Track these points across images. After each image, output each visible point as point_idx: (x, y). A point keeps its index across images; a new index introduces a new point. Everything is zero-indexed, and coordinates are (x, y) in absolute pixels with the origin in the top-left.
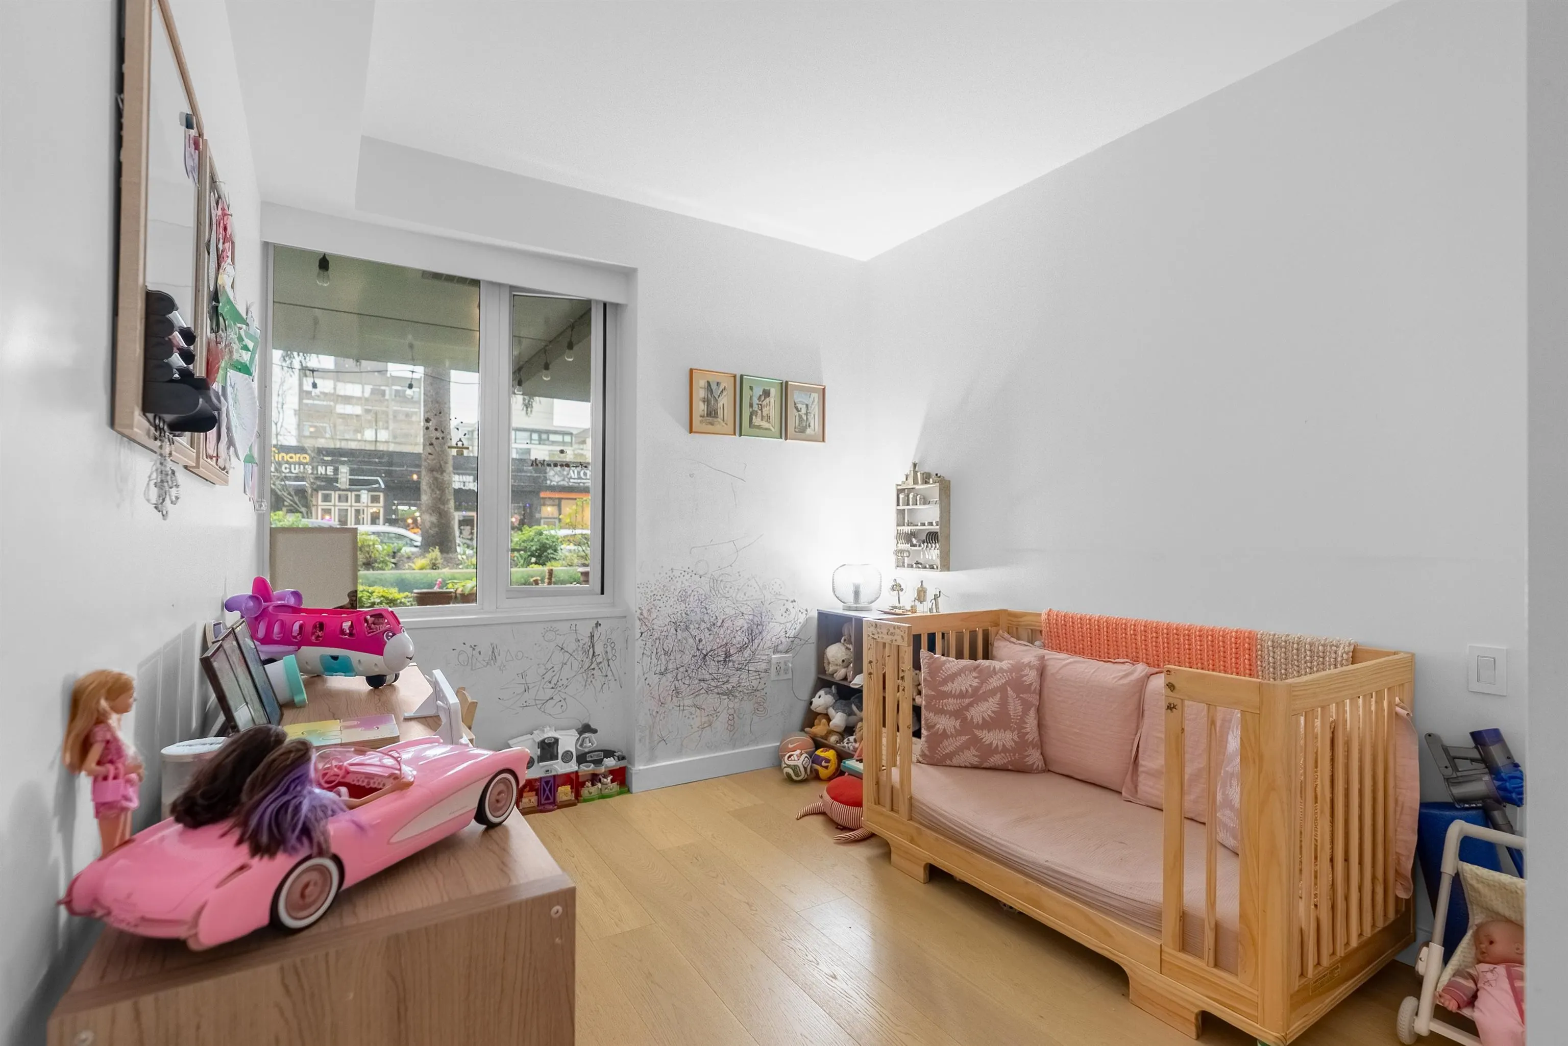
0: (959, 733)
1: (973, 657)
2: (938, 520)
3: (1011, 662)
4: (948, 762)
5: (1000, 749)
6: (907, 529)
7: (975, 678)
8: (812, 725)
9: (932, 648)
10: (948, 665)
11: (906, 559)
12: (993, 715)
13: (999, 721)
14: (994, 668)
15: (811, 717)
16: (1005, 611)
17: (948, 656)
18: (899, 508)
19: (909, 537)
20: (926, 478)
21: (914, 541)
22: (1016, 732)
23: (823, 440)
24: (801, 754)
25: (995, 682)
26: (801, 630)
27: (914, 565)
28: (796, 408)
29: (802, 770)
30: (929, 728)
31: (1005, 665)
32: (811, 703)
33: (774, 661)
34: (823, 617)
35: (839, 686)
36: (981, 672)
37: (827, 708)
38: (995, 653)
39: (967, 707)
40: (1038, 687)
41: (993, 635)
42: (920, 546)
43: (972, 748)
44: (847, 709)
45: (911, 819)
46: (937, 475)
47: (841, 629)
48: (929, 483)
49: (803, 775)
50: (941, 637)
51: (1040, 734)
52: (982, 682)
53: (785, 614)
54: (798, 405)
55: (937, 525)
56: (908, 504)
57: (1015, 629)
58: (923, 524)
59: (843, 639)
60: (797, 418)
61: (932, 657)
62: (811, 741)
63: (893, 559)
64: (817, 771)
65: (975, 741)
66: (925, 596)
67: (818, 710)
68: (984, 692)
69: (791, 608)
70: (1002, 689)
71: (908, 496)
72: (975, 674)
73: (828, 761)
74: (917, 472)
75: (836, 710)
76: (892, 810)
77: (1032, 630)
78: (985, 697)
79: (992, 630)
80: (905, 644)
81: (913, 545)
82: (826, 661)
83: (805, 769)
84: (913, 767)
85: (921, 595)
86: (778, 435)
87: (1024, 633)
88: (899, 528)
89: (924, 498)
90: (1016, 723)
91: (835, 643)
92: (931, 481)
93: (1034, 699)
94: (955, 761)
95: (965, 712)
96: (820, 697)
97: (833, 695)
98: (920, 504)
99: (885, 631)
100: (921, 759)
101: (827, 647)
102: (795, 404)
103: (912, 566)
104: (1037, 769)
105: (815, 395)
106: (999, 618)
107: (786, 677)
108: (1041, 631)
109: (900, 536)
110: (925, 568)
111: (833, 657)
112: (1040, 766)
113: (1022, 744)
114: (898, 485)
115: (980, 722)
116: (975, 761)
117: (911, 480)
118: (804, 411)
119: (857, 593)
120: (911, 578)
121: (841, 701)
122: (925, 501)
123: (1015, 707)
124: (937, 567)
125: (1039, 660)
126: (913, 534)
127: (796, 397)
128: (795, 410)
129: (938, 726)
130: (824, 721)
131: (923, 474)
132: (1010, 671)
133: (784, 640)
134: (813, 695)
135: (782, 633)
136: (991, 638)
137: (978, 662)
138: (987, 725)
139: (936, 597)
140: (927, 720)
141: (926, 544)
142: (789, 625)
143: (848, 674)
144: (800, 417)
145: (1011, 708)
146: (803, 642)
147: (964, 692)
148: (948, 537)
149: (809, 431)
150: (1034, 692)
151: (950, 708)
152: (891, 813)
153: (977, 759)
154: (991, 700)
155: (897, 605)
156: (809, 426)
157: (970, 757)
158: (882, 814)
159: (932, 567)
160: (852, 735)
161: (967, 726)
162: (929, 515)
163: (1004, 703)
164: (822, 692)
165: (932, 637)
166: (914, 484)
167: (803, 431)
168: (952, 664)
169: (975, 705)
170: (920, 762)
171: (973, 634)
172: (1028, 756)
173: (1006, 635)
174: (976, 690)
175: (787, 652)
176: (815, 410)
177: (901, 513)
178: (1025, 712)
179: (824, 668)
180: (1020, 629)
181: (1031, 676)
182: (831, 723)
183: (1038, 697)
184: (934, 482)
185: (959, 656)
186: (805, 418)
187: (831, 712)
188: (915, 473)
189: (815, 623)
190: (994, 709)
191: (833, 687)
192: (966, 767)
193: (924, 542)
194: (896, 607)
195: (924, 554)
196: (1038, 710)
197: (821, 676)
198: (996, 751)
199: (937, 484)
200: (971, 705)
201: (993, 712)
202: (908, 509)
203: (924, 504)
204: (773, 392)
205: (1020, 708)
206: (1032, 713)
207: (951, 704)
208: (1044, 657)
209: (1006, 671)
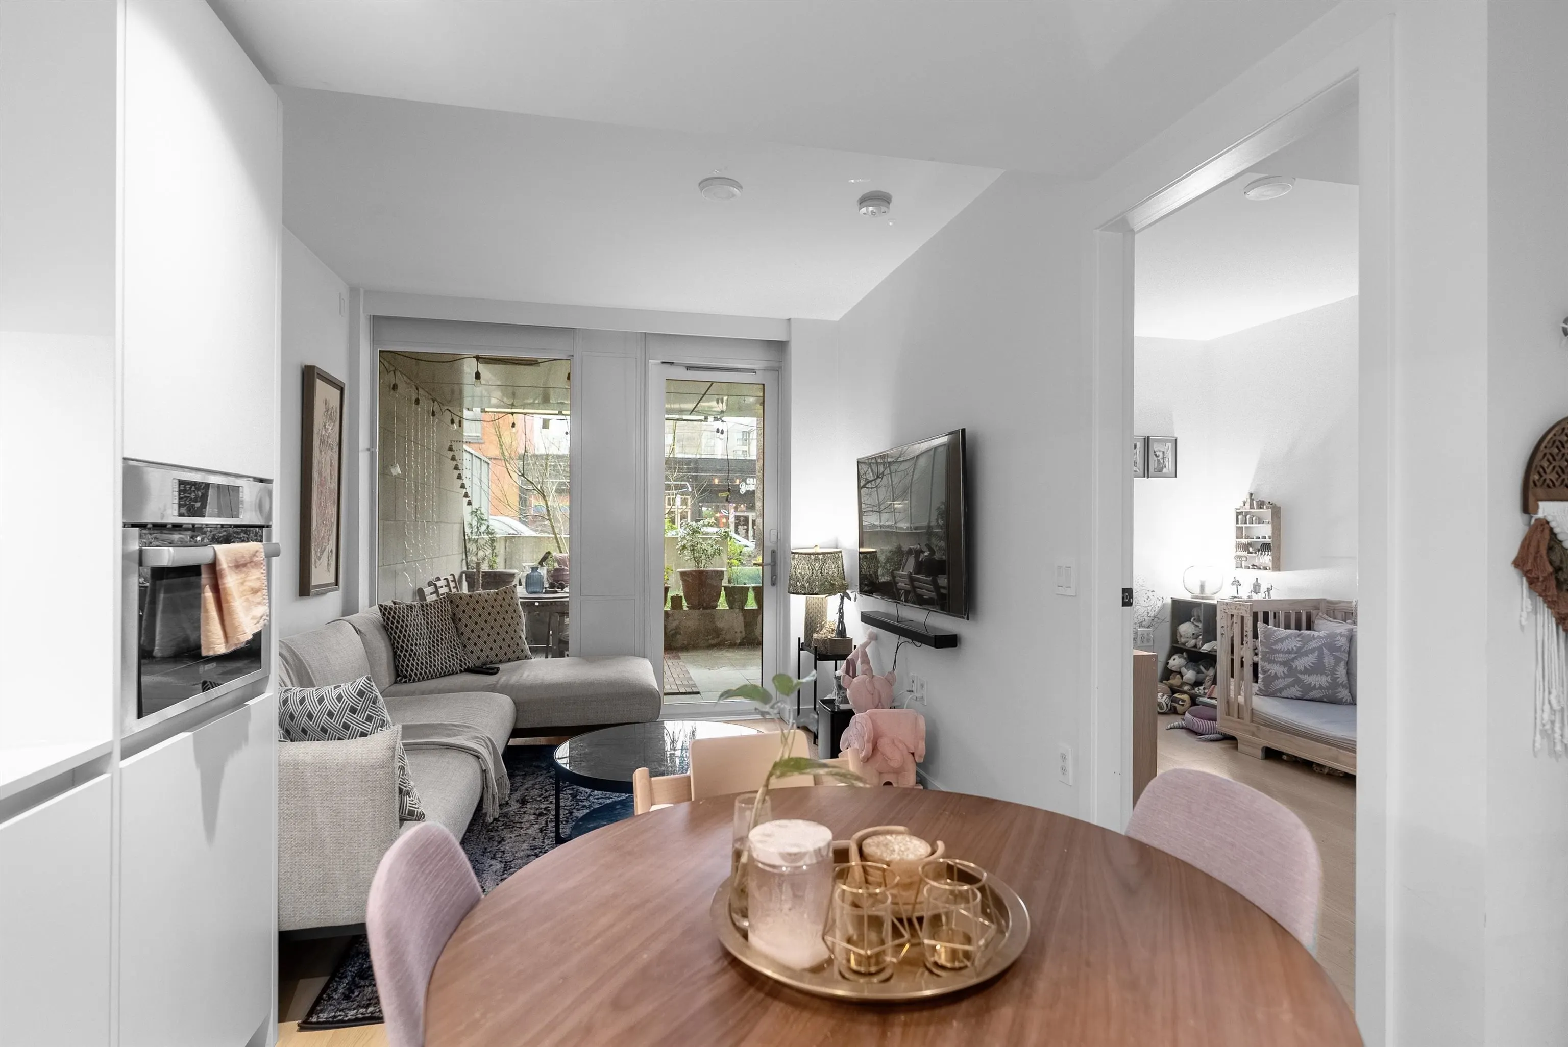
0: (1286, 676)
1: (1298, 627)
2: (1270, 535)
3: (1327, 632)
4: (1278, 695)
5: (1317, 686)
6: (1244, 541)
7: (1299, 641)
8: (1168, 679)
9: (1266, 621)
10: (1277, 633)
11: (1243, 562)
12: (1312, 665)
13: (1317, 668)
14: (1314, 635)
15: (1168, 674)
16: (1324, 599)
17: (1279, 627)
18: (1238, 525)
19: (1246, 547)
20: (1261, 505)
21: (1251, 549)
22: (1330, 676)
23: (1176, 476)
24: (1163, 696)
25: (1313, 645)
26: (1160, 611)
27: (1251, 567)
28: (1156, 455)
29: (1165, 705)
30: (1264, 672)
31: (1322, 634)
32: (1168, 663)
33: (1139, 633)
34: (1175, 603)
35: (1188, 651)
36: (1303, 638)
37: (1180, 668)
38: (1315, 627)
39: (1293, 659)
40: (1347, 649)
41: (1314, 617)
42: (1255, 553)
43: (1296, 686)
44: (1197, 669)
45: (1252, 722)
46: (1269, 502)
47: (1191, 610)
48: (1263, 508)
49: (1165, 709)
50: (1273, 616)
51: (1348, 679)
52: (1304, 644)
53: (1147, 600)
54: (1157, 453)
55: (1270, 539)
56: (1246, 523)
57: (1332, 612)
58: (1259, 538)
59: (1193, 619)
60: (1156, 462)
61: (1266, 627)
62: (1169, 689)
63: (1233, 563)
64: (1175, 708)
65: (1298, 681)
66: (1259, 589)
67: (1174, 669)
68: (1305, 651)
69: (1151, 597)
70: (1320, 649)
71: (1246, 517)
72: (1298, 639)
73: (1183, 701)
74: (1253, 500)
75: (1188, 669)
76: (1239, 718)
77: (1345, 612)
78: (1306, 654)
79: (1314, 612)
80: (1248, 615)
81: (1249, 553)
82: (1178, 635)
83: (1167, 705)
84: (1253, 697)
85: (1256, 588)
86: (1142, 474)
87: (1339, 616)
88: (1238, 540)
89: (1259, 519)
90: (1329, 671)
91: (1186, 622)
92: (1265, 507)
93: (1345, 656)
94: (1284, 694)
95: (1291, 663)
96: (1174, 660)
97: (1185, 659)
98: (1256, 523)
99: (1233, 607)
100: (1258, 693)
101: (1180, 624)
102: (1155, 452)
103: (1249, 568)
104: (1345, 702)
105: (1169, 445)
106: (1319, 604)
107: (1148, 644)
108: (1352, 613)
109: (1239, 546)
110: (1260, 569)
111: (1185, 632)
112: (1348, 701)
113: (1334, 684)
114: (1237, 509)
115: (1303, 669)
116: (1299, 694)
117: (1248, 506)
118: (1161, 456)
119: (1202, 587)
120: (1248, 577)
121: (1191, 663)
122: (1260, 521)
123: (1328, 661)
124: (1270, 569)
125: (1348, 631)
126: (1250, 545)
127: (1155, 447)
128: (1155, 457)
129: (1270, 671)
130: (1178, 676)
131: (1258, 502)
132: (1325, 637)
133: (1146, 618)
134: (1169, 657)
135: (1145, 614)
136: (1313, 618)
137: (1302, 631)
138: (1307, 671)
139: (1269, 590)
140: (1262, 667)
141: (1260, 552)
142: (1150, 608)
143: (1198, 644)
144: (1158, 461)
145: (1326, 661)
146: (1160, 621)
147: (1291, 650)
148: (1279, 547)
149: (1165, 470)
150: (1344, 651)
151: (1280, 660)
152: (1239, 720)
153: (1300, 693)
154: (1310, 656)
155: (1236, 595)
156: (1165, 467)
157: (1295, 691)
158: (1232, 721)
159: (1265, 568)
160: (1201, 685)
161: (1292, 671)
162: (1264, 531)
163: (1321, 657)
164: (1176, 656)
165: (1266, 614)
166: (1251, 508)
167: (1160, 471)
168: (1282, 632)
169: (1299, 659)
170: (1258, 695)
171: (1298, 615)
172: (1338, 693)
173: (1325, 616)
174: (1299, 649)
175: (1149, 627)
176: (1170, 455)
177: (1239, 529)
178: (1337, 664)
179: (1177, 640)
180: (1335, 612)
181: (1342, 642)
182: (1184, 678)
183: (1347, 655)
184: (1267, 508)
185: (1287, 627)
186: (1162, 461)
187: (1184, 670)
188: (1252, 500)
189: (1170, 607)
190: (1313, 662)
191: (1184, 653)
192: (1292, 698)
193: (1259, 550)
194: (1235, 597)
195: (1259, 559)
196: (1347, 664)
197: (1175, 645)
198: (1314, 688)
199: (1270, 510)
200: (1295, 658)
201: (1312, 663)
202: (1246, 527)
203: (1259, 523)
204: (1138, 444)
205: (1332, 662)
206: (1342, 664)
207: (1281, 657)
208: (1352, 629)
209: (1322, 637)
